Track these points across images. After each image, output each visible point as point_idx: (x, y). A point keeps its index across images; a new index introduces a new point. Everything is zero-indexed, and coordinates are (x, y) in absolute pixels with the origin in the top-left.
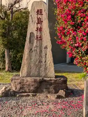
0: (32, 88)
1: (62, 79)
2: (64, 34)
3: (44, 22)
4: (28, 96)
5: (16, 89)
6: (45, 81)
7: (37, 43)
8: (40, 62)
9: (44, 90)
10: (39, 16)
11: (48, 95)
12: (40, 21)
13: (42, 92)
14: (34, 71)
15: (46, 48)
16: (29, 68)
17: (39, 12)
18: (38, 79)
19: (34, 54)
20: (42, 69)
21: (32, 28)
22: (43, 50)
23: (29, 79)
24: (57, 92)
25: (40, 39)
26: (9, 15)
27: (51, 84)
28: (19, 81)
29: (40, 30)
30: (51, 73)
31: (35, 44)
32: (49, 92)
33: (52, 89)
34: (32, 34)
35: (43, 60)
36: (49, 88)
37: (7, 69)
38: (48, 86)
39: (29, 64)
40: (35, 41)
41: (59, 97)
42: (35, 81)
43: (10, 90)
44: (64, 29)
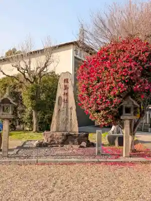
0: (60, 141)
1: (84, 133)
2: (82, 99)
3: (69, 88)
4: (58, 146)
5: (47, 141)
6: (71, 135)
7: (64, 105)
8: (67, 119)
9: (70, 142)
10: (66, 84)
11: (73, 146)
12: (66, 88)
13: (68, 143)
14: (62, 127)
15: (71, 108)
16: (58, 124)
17: (66, 81)
18: (65, 133)
19: (61, 113)
20: (68, 126)
21: (60, 92)
22: (69, 110)
23: (58, 133)
24: (80, 143)
25: (67, 101)
26: (38, 79)
27: (75, 138)
28: (50, 135)
29: (67, 94)
30: (75, 129)
31: (62, 106)
32: (74, 144)
33: (76, 141)
34: (60, 97)
35: (70, 118)
36: (74, 141)
37: (34, 130)
38: (73, 139)
39: (58, 121)
40: (63, 103)
41: (81, 147)
42: (63, 135)
43: (42, 142)
44: (82, 95)
